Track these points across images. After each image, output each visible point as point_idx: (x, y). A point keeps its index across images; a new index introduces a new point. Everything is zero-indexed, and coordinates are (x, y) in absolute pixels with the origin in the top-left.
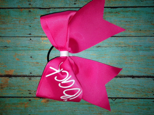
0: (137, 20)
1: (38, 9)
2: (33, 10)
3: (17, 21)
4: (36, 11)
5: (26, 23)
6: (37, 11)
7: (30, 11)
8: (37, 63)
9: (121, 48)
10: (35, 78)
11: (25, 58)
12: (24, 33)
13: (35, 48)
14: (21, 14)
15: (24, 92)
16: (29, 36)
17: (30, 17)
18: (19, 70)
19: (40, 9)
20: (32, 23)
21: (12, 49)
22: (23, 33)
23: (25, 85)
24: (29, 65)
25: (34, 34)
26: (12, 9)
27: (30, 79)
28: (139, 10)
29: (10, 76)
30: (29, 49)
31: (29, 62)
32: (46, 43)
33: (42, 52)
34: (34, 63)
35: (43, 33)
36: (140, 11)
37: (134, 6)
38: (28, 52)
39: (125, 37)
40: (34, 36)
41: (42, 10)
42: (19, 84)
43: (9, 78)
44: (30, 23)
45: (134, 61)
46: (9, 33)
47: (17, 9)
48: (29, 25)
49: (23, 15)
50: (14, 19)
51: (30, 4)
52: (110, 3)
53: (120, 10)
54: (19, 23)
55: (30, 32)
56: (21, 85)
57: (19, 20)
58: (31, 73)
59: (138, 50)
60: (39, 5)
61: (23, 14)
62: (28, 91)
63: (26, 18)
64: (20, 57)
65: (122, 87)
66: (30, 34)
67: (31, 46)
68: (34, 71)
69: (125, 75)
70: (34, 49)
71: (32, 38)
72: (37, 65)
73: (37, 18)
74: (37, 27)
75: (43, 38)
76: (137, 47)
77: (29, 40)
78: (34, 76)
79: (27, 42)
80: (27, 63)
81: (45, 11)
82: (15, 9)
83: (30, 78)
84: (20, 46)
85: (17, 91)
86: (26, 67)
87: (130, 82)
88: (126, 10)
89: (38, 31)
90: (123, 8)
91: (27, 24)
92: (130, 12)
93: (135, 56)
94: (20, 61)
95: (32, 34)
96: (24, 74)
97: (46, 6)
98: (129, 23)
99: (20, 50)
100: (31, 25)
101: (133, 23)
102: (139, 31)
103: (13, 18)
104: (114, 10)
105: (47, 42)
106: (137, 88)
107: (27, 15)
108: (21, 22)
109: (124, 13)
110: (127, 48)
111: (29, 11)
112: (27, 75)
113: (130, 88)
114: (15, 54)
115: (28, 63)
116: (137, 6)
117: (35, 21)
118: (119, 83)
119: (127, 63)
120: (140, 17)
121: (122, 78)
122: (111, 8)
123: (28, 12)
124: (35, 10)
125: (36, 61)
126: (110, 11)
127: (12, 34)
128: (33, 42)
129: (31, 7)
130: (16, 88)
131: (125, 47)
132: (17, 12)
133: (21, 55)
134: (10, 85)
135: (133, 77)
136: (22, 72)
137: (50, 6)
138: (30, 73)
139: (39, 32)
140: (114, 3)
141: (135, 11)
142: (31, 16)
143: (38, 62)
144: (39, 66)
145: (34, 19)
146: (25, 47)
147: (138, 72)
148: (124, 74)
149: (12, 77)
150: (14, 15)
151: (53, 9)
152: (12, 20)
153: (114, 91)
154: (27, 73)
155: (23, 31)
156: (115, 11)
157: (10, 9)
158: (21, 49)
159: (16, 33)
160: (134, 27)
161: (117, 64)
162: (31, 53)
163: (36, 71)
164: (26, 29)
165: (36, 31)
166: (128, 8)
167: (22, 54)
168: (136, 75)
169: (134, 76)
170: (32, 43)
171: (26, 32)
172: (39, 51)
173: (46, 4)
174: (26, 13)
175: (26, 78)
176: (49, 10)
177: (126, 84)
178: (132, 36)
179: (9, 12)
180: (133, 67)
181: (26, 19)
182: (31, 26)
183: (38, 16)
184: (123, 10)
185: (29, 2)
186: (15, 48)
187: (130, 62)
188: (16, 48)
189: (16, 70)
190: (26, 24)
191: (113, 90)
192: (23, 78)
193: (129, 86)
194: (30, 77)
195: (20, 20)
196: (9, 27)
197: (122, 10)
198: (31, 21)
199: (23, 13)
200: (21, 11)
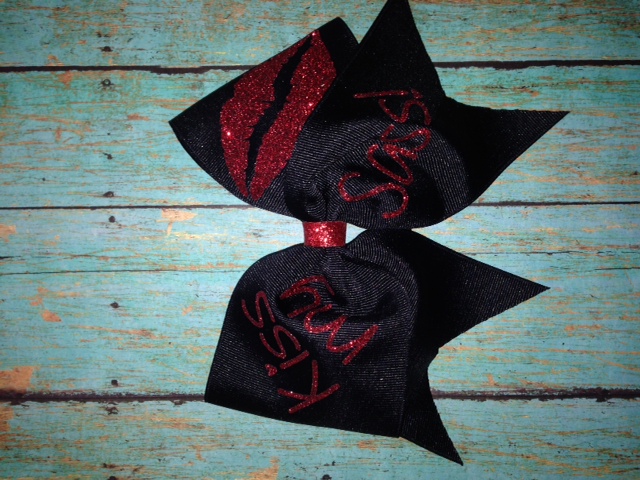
0: (619, 123)
1: (148, 72)
2: (122, 77)
3: (46, 130)
4: (139, 84)
5: (87, 140)
6: (143, 82)
7: (106, 84)
8: (146, 333)
9: (545, 257)
10: (137, 408)
11: (84, 308)
12: (81, 189)
13: (133, 264)
14: (64, 98)
15: (84, 472)
16: (106, 202)
17: (107, 111)
18: (60, 370)
19: (155, 74)
20: (118, 139)
21: (25, 269)
22: (73, 189)
23: (90, 438)
24: (103, 342)
25: (126, 194)
26: (21, 75)
27: (111, 411)
28: (626, 78)
29: (17, 397)
30: (105, 268)
31: (106, 331)
32: (187, 236)
33: (167, 279)
34: (127, 332)
35: (170, 188)
36: (632, 82)
37: (606, 58)
38: (98, 282)
39: (563, 209)
40: (127, 204)
41: (167, 79)
42: (61, 436)
43: (12, 404)
44: (109, 139)
45: (604, 321)
46: (10, 189)
47: (42, 73)
48: (105, 149)
49: (76, 102)
50: (32, 124)
51: (107, 49)
52: (493, 44)
53: (538, 78)
54: (57, 142)
55: (111, 184)
56: (68, 438)
57: (54, 125)
58: (115, 383)
59: (626, 266)
60: (150, 56)
61: (72, 100)
62: (105, 466)
63: (86, 115)
64: (62, 305)
65: (549, 444)
66: (109, 194)
67: (113, 254)
68: (132, 371)
69: (564, 387)
70: (128, 268)
71: (116, 213)
72: (143, 342)
73: (142, 118)
74: (143, 161)
75: (170, 214)
76: (619, 252)
77: (103, 223)
78: (129, 398)
79: (95, 231)
80: (96, 336)
81: (179, 82)
82: (35, 73)
83: (112, 406)
84: (60, 254)
85: (50, 467)
86: (92, 355)
87: (589, 420)
88: (568, 77)
89: (146, 181)
90: (553, 67)
91: (92, 145)
92: (587, 87)
93: (612, 298)
94: (61, 324)
95: (117, 193)
96: (84, 386)
97: (185, 56)
98: (582, 140)
99: (63, 272)
100: (115, 150)
101: (603, 138)
102: (630, 175)
103: (26, 117)
104: (512, 78)
105: (190, 233)
106: (617, 447)
107: (93, 101)
108: (66, 135)
109: (558, 92)
110: (575, 257)
111: (103, 83)
112: (97, 393)
113: (586, 446)
114: (39, 290)
115: (101, 332)
116: (619, 58)
117: (134, 129)
118: (540, 424)
119: (572, 328)
120: (632, 112)
121: (550, 402)
122: (498, 65)
123: (96, 86)
124: (131, 80)
125: (136, 325)
126: (491, 80)
127: (23, 195)
128: (124, 234)
129: (110, 64)
130: (44, 453)
131: (564, 255)
132: (43, 85)
133: (65, 297)
134: (18, 438)
135: (601, 395)
136: (72, 376)
137: (205, 58)
138: (110, 380)
139: (152, 183)
140: (512, 44)
141: (608, 82)
142: (114, 104)
143: (146, 328)
144: (155, 350)
145: (127, 123)
146: (86, 256)
147: (623, 370)
148: (561, 381)
149: (27, 403)
150: (30, 101)
151: (217, 74)
152: (23, 128)
153: (514, 464)
154: (98, 384)
155: (77, 180)
156: (515, 83)
157: (8, 75)
158: (66, 268)
159: (40, 190)
160: (607, 159)
161: (528, 333)
162: (114, 286)
163: (138, 374)
164: (91, 171)
165: (136, 178)
166: (576, 68)
167: (69, 289)
168: (614, 388)
169: (605, 391)
170: (118, 239)
171: (89, 184)
172: (152, 275)
173: (185, 48)
174: (87, 93)
175: (90, 405)
176: (201, 76)
177: (568, 430)
178: (595, 200)
179: (8, 89)
180: (602, 350)
181: (89, 123)
182: (113, 155)
183: (145, 105)
184: (551, 79)
185: (103, 38)
186: (36, 261)
187: (590, 323)
188: (43, 260)
189: (43, 366)
190: (89, 147)
191: (510, 459)
192: (80, 406)
193: (584, 439)
194: (111, 400)
195: (58, 124)
196: (7, 162)
197: (546, 75)
198: (115, 129)
199: (76, 94)
200: (64, 83)
